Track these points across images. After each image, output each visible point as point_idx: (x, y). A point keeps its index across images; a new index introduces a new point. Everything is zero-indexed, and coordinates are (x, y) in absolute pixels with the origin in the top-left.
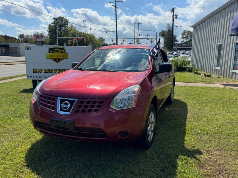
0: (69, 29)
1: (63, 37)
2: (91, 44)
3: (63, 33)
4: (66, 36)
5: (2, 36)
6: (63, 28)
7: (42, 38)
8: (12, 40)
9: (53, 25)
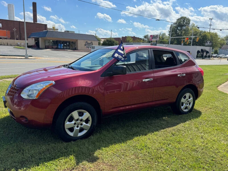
0: (190, 29)
1: (183, 36)
2: (208, 43)
3: (183, 32)
4: (185, 36)
5: (131, 37)
6: (184, 28)
7: (157, 38)
8: (138, 40)
9: (175, 25)
